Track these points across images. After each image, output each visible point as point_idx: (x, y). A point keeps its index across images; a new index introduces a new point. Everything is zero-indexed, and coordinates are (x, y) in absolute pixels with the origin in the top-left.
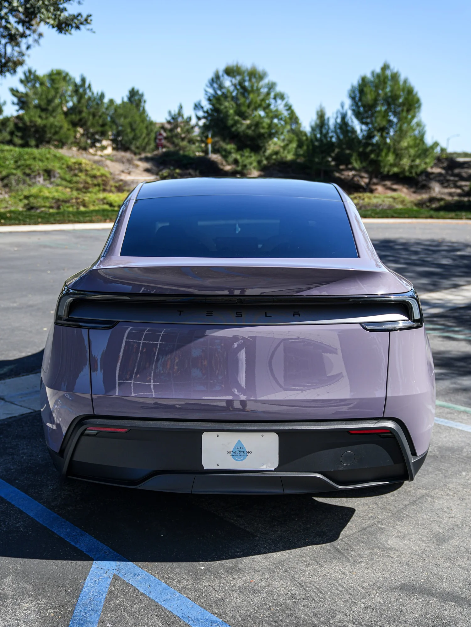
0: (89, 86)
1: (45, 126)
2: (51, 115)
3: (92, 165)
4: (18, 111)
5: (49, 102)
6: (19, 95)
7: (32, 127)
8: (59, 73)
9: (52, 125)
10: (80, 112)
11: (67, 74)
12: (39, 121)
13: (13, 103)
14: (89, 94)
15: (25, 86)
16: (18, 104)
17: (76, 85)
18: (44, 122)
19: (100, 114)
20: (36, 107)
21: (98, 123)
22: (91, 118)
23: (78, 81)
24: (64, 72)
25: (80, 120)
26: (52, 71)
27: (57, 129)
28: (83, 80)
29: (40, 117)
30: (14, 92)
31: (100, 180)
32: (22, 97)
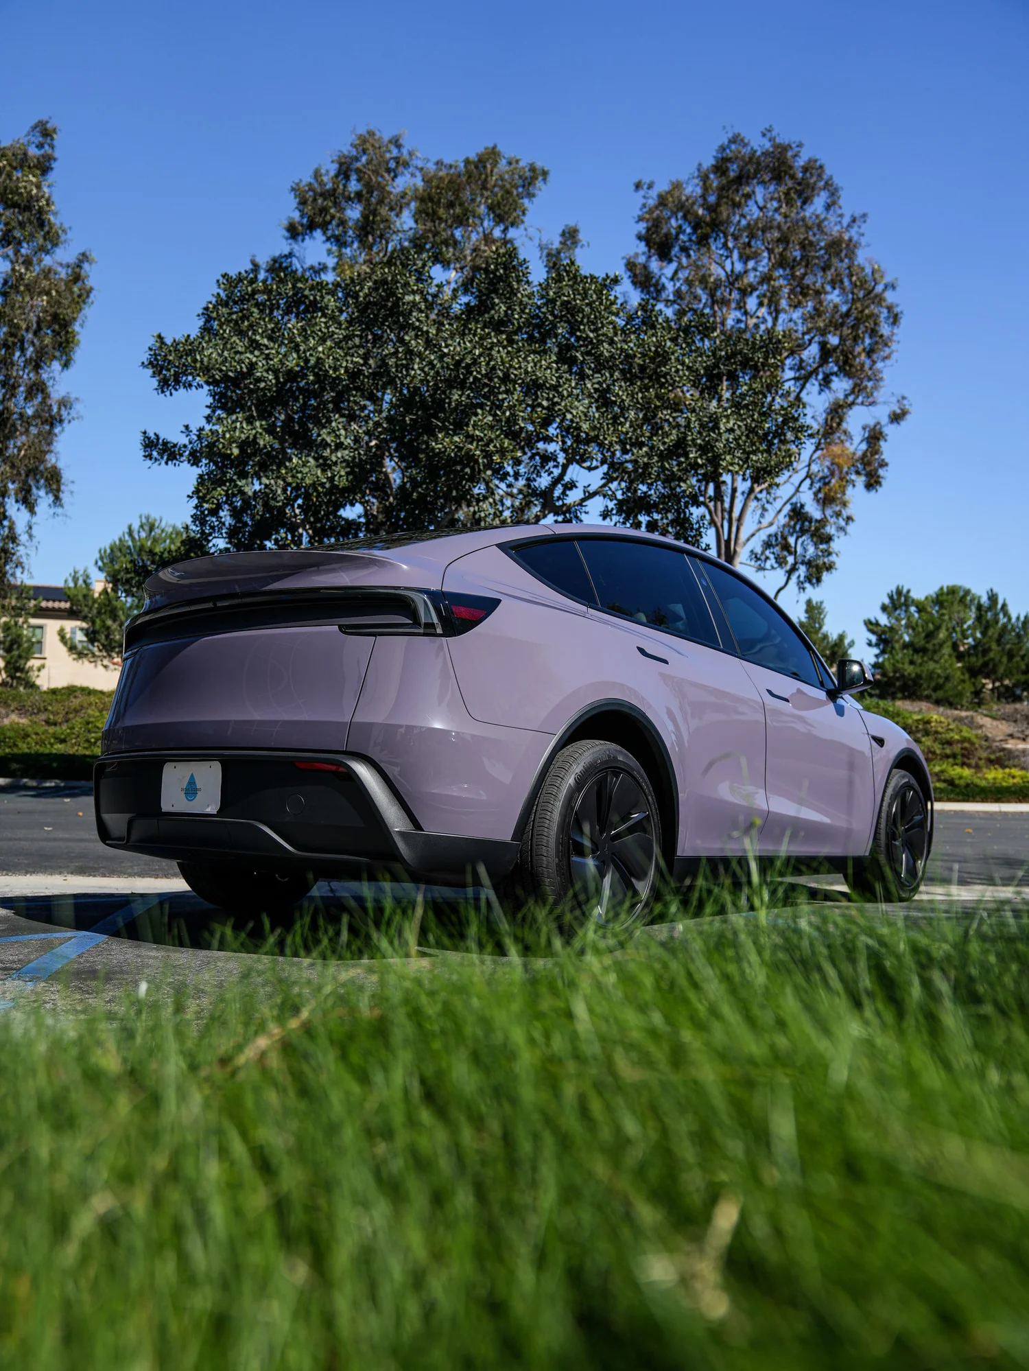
0: (1004, 605)
1: (919, 676)
2: (932, 659)
3: (949, 725)
4: (877, 656)
5: (930, 636)
6: (878, 629)
7: (898, 679)
8: (952, 591)
9: (931, 675)
10: (986, 651)
11: (967, 592)
12: (909, 670)
13: (870, 644)
14: (1002, 620)
15: (889, 615)
16: (877, 645)
17: (979, 607)
18: (918, 670)
19: (1022, 653)
20: (906, 646)
21: (1018, 667)
22: (1005, 660)
23: (984, 600)
24: (960, 587)
25: (985, 664)
26: (942, 589)
27: (941, 681)
28: (993, 598)
29: (912, 662)
30: (871, 625)
31: (957, 748)
32: (884, 632)
